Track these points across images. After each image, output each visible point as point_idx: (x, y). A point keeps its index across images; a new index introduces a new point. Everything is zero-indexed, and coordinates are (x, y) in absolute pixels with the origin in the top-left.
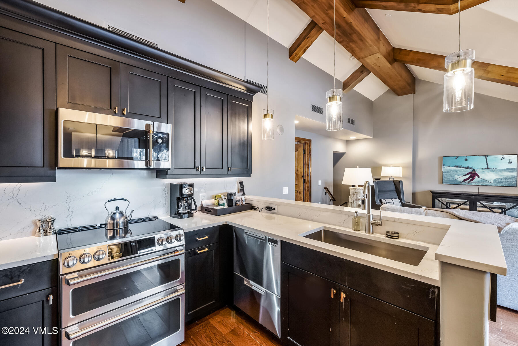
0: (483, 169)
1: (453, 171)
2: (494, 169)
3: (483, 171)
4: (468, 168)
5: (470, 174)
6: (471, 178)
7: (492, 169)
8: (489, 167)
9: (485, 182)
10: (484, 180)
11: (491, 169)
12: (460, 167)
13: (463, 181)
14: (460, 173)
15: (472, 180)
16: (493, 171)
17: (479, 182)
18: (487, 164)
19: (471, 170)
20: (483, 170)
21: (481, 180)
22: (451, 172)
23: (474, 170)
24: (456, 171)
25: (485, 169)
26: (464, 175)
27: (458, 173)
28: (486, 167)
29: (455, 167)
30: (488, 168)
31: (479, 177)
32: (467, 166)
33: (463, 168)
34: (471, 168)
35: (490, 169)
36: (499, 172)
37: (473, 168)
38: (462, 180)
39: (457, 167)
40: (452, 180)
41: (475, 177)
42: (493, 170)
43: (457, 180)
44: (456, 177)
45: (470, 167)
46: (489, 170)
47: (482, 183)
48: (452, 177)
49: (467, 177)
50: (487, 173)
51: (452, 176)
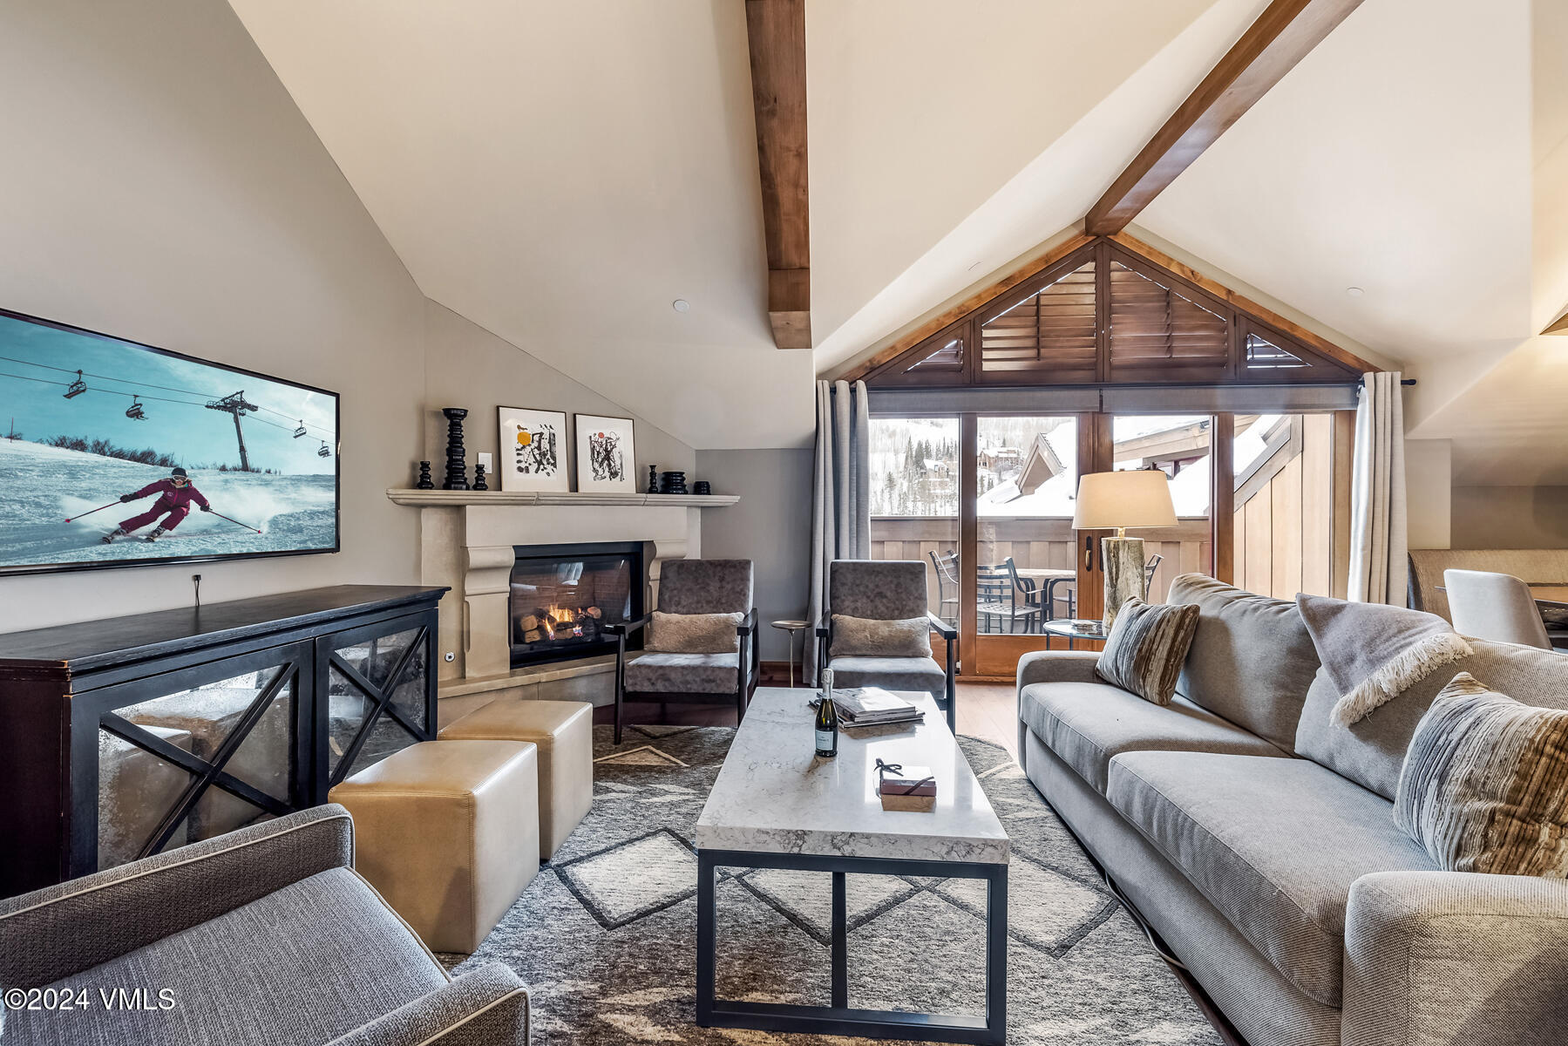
0: (223, 469)
1: (49, 470)
2: (269, 472)
3: (226, 481)
4: (145, 457)
5: (158, 495)
6: (168, 514)
7: (263, 471)
8: (252, 463)
9: (236, 530)
10: (230, 524)
11: (258, 471)
12: (100, 449)
13: (117, 532)
14: (96, 483)
15: (169, 524)
16: (267, 484)
17: (206, 532)
18: (242, 449)
19: (165, 473)
20: (224, 476)
21: (216, 520)
22: (34, 479)
23: (179, 471)
24: (73, 472)
25: (235, 469)
26: (125, 499)
27: (84, 485)
28: (239, 463)
29: (61, 443)
30: (245, 468)
31: (205, 506)
32: (141, 448)
33: (120, 455)
34: (164, 462)
35: (253, 471)
36: (290, 488)
37: (178, 462)
38: (115, 526)
39: (79, 445)
40: (35, 527)
41: (188, 507)
42: (268, 477)
43: (79, 526)
44: (72, 506)
45: (160, 452)
46: (249, 475)
47: (223, 536)
48: (38, 505)
49: (146, 505)
50: (243, 491)
51: (42, 500)
